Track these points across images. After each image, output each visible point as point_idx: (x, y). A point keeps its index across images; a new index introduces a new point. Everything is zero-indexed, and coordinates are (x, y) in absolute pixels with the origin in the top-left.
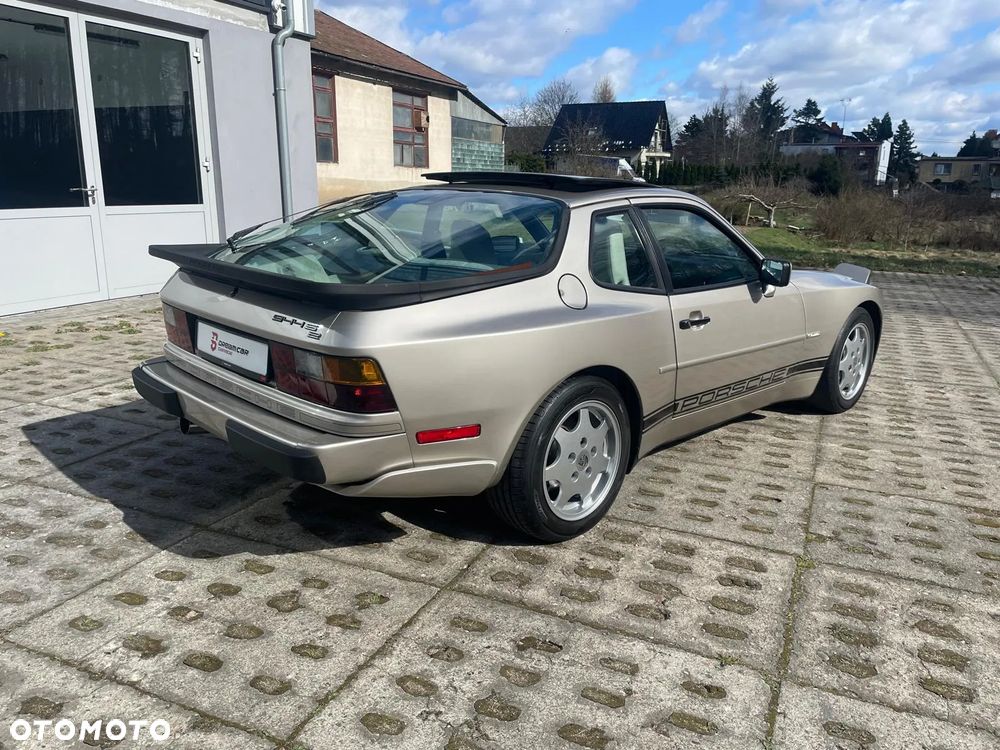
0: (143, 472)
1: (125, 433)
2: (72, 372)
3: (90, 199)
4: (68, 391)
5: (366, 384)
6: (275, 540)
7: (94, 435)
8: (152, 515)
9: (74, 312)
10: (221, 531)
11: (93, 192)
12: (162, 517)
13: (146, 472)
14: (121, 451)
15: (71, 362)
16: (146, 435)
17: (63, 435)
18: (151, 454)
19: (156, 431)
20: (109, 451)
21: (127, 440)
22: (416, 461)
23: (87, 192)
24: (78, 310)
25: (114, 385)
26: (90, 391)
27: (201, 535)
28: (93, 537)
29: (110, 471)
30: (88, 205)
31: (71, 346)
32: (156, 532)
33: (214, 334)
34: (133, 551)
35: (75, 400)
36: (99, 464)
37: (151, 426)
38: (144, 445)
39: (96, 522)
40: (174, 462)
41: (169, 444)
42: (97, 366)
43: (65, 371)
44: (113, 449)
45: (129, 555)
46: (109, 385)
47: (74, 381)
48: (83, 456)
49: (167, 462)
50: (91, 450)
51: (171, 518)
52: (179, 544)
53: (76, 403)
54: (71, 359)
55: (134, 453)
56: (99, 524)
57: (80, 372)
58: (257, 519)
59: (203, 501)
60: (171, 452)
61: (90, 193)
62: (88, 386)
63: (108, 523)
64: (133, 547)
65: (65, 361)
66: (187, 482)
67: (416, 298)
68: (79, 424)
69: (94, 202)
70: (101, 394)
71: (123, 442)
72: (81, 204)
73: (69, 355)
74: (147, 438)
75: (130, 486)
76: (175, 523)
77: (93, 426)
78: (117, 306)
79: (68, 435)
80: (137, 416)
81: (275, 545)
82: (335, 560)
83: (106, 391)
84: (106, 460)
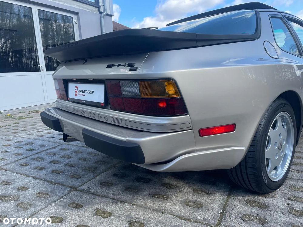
0: (50, 162)
1: (46, 146)
2: (30, 125)
3: (41, 69)
4: (27, 131)
5: (168, 97)
6: (111, 196)
7: (33, 147)
8: (51, 183)
9: (36, 107)
10: (83, 191)
11: (42, 66)
12: (55, 184)
13: (51, 162)
14: (43, 153)
15: (31, 122)
16: (53, 146)
17: (20, 148)
18: (55, 154)
19: (58, 144)
20: (37, 153)
21: (46, 148)
22: (197, 148)
23: (39, 67)
24: (38, 107)
25: (44, 129)
26: (35, 131)
27: (74, 193)
28: (20, 196)
29: (36, 162)
30: (40, 71)
31: (32, 117)
32: (51, 192)
33: (76, 87)
34: (38, 203)
35: (28, 134)
36: (32, 159)
37: (56, 143)
38: (52, 150)
39: (24, 187)
40: (64, 157)
41: (62, 149)
42: (40, 123)
43: (28, 125)
44: (39, 153)
45: (36, 206)
46: (43, 129)
47: (30, 128)
48: (26, 156)
49: (61, 157)
50: (30, 153)
51: (60, 184)
52: (62, 199)
53: (29, 135)
54: (31, 121)
55: (48, 154)
56: (24, 188)
57: (33, 125)
58: (101, 184)
59: (76, 175)
60: (63, 153)
61: (41, 67)
62: (35, 129)
63: (29, 188)
64: (39, 201)
65: (29, 122)
66: (68, 166)
67: (194, 44)
68: (28, 143)
69: (42, 70)
70: (39, 132)
71: (44, 149)
72: (38, 71)
73: (30, 120)
74: (54, 148)
75: (42, 169)
76: (61, 187)
77: (33, 144)
78: (51, 105)
79: (22, 148)
80: (51, 139)
81: (111, 199)
82: (145, 208)
83: (41, 131)
84: (35, 157)
